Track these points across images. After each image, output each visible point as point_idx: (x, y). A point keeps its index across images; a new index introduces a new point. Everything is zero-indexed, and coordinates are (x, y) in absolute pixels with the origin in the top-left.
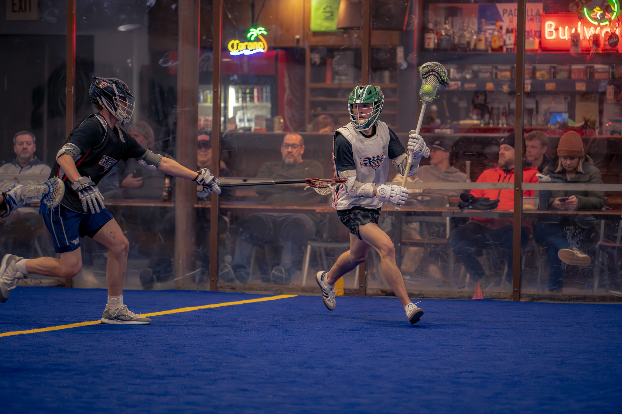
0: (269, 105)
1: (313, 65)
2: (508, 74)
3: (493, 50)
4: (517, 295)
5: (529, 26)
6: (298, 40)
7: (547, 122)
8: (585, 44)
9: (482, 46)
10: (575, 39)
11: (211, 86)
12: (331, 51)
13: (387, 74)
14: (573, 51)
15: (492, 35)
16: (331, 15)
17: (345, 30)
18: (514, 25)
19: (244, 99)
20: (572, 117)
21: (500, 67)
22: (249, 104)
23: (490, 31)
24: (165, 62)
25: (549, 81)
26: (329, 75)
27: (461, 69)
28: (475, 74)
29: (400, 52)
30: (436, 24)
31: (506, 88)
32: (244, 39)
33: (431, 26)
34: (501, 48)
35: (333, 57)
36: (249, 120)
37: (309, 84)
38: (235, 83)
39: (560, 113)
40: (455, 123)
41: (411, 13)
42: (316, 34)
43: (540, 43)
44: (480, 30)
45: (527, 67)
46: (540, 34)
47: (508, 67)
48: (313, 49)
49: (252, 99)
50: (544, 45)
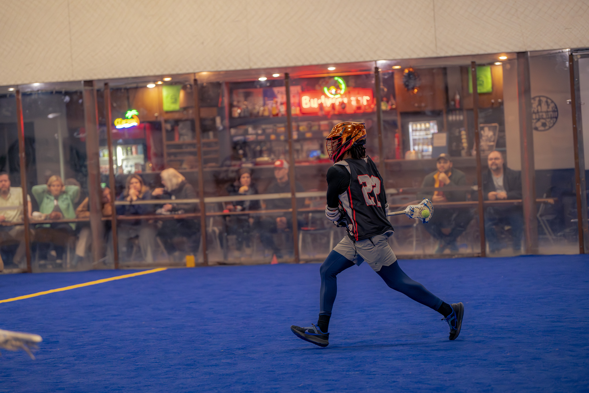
0: (142, 156)
1: (167, 131)
2: (283, 129)
3: (274, 116)
4: (298, 260)
5: (293, 100)
6: (157, 117)
7: (308, 156)
8: (327, 109)
9: (266, 114)
10: (321, 106)
11: (107, 147)
12: (177, 122)
13: (211, 134)
14: (320, 114)
15: (272, 106)
16: (175, 101)
17: (185, 109)
18: (284, 100)
19: (127, 154)
20: (323, 152)
21: (279, 125)
22: (130, 156)
23: (271, 104)
24: (78, 134)
25: (308, 132)
26: (177, 136)
27: (255, 128)
28: (264, 130)
29: (218, 120)
30: (238, 102)
31: (282, 138)
32: (124, 118)
33: (235, 103)
34: (277, 115)
35: (178, 125)
36: (131, 166)
37: (165, 142)
38: (121, 144)
39: (315, 150)
40: (254, 160)
41: (223, 96)
42: (167, 112)
43: (301, 110)
44: (264, 105)
45: (294, 124)
46: (300, 105)
47: (282, 125)
48: (166, 121)
49: (132, 153)
50: (304, 111)
